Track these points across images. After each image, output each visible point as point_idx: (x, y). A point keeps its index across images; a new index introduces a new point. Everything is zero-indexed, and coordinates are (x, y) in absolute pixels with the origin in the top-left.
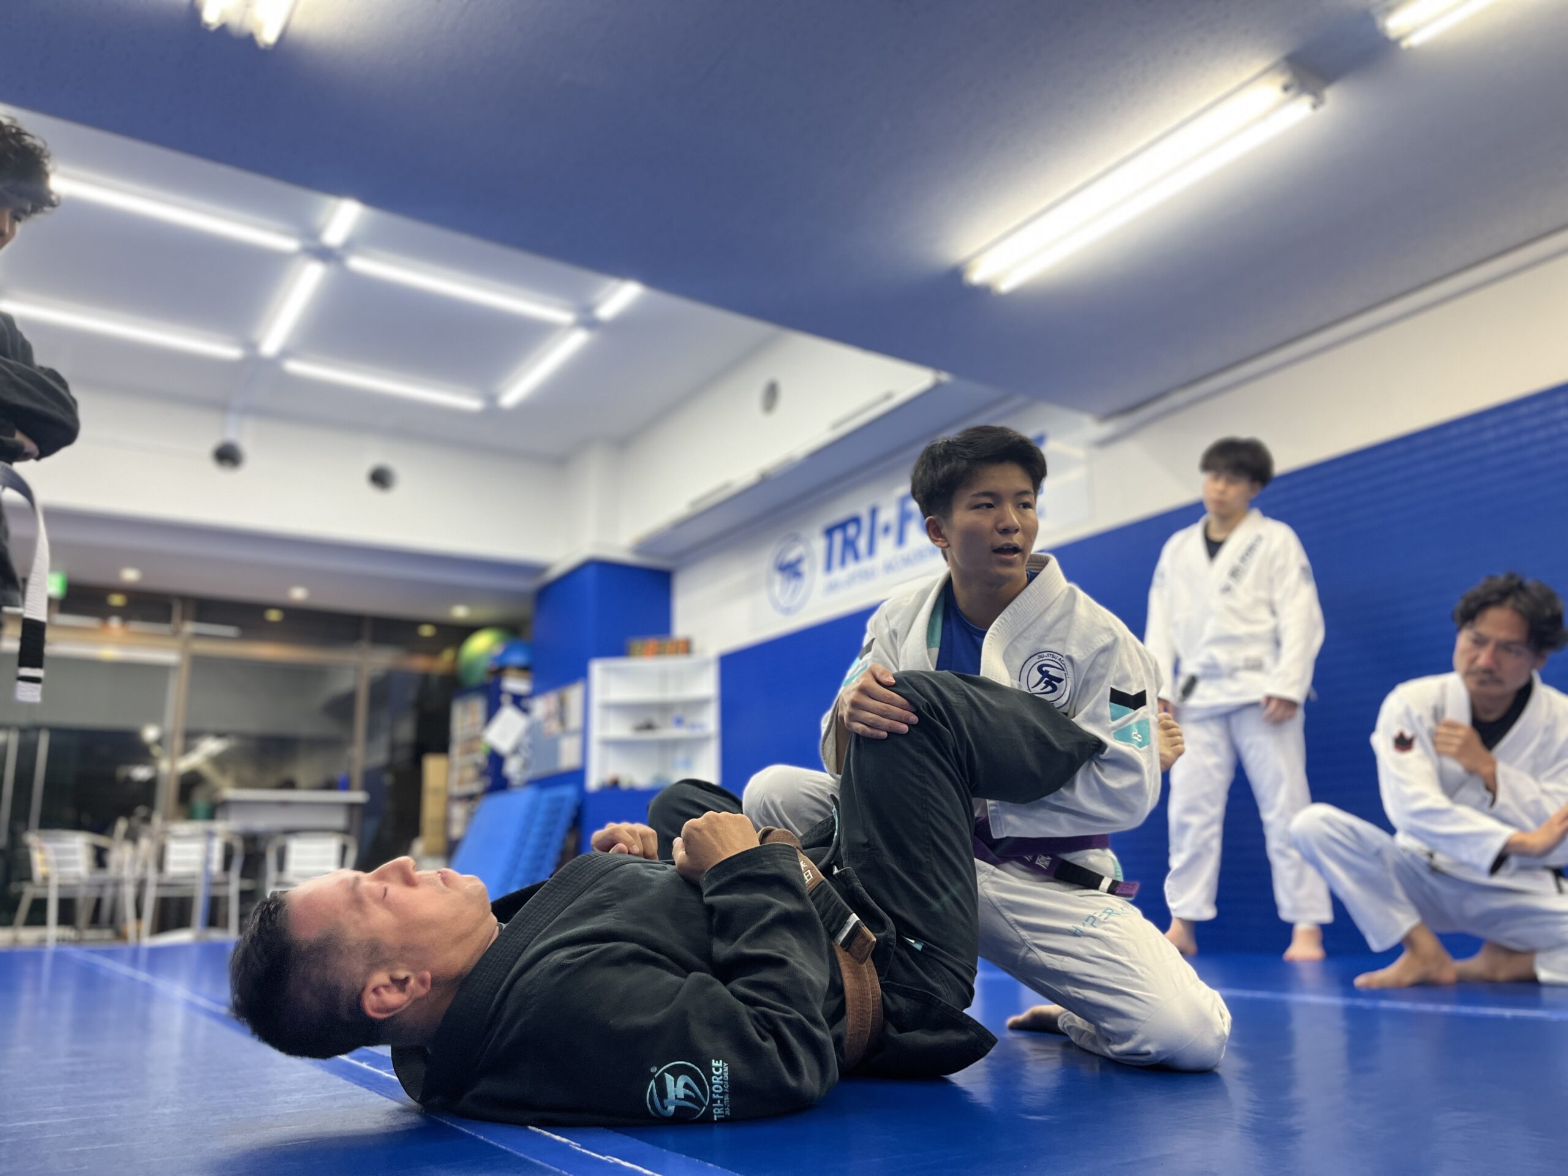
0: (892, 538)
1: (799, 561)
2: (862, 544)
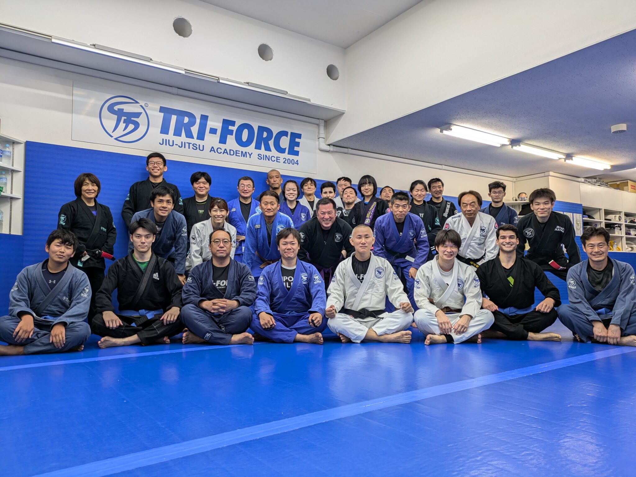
0: (217, 137)
1: (138, 115)
2: (195, 130)
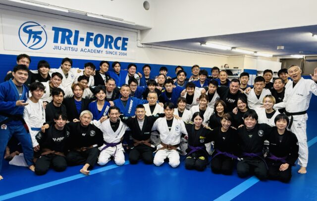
0: (84, 43)
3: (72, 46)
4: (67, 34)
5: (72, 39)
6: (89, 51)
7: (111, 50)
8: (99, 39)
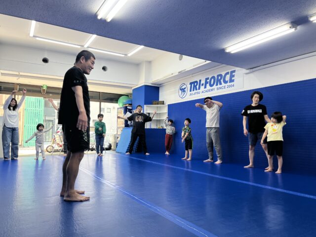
0: (203, 87)
3: (198, 91)
4: (196, 84)
5: (198, 87)
6: (206, 91)
7: (221, 86)
8: (213, 80)
